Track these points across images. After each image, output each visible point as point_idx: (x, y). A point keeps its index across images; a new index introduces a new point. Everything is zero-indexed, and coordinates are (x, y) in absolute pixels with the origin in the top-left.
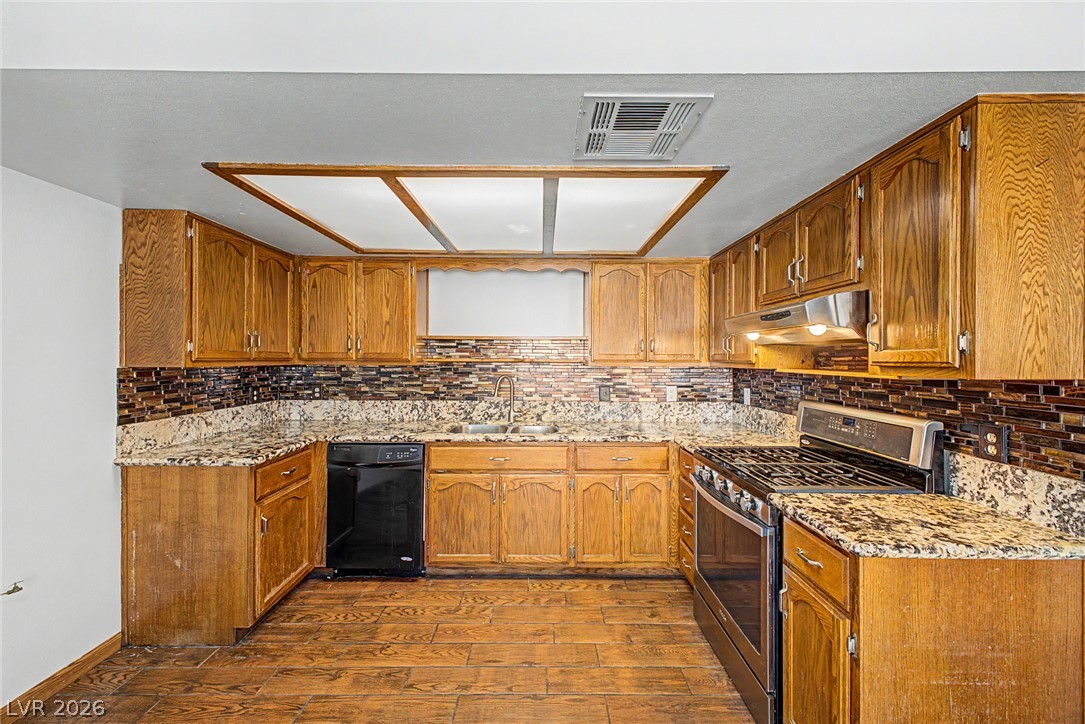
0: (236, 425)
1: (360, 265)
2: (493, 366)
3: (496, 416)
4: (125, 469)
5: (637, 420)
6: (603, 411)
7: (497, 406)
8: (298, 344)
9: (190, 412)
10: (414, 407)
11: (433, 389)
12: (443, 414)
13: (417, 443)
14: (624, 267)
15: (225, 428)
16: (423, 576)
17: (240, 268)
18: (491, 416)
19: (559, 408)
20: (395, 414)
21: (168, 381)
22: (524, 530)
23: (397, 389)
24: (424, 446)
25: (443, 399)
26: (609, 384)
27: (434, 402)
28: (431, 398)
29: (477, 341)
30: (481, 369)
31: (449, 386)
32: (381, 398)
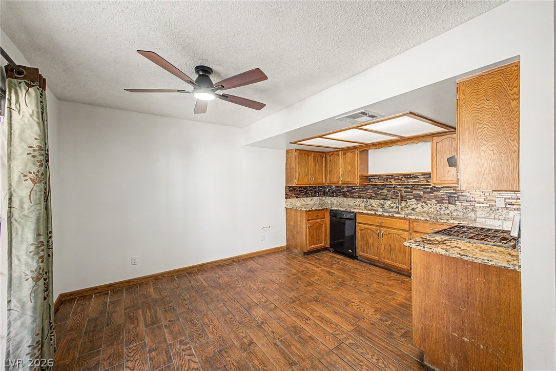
0: (312, 203)
1: (342, 152)
2: (393, 186)
3: (395, 208)
4: (287, 208)
5: (473, 215)
6: (450, 209)
7: (395, 203)
8: (326, 179)
9: (300, 197)
10: (363, 202)
11: (370, 195)
12: (374, 205)
13: (353, 212)
14: (450, 136)
15: (309, 203)
16: (357, 259)
17: (308, 160)
18: (392, 207)
19: (425, 206)
20: (357, 203)
21: (295, 189)
22: (391, 251)
23: (358, 194)
24: (355, 214)
25: (374, 199)
26: (454, 195)
27: (370, 200)
28: (369, 198)
29: (386, 176)
30: (388, 187)
31: (375, 194)
32: (353, 197)
